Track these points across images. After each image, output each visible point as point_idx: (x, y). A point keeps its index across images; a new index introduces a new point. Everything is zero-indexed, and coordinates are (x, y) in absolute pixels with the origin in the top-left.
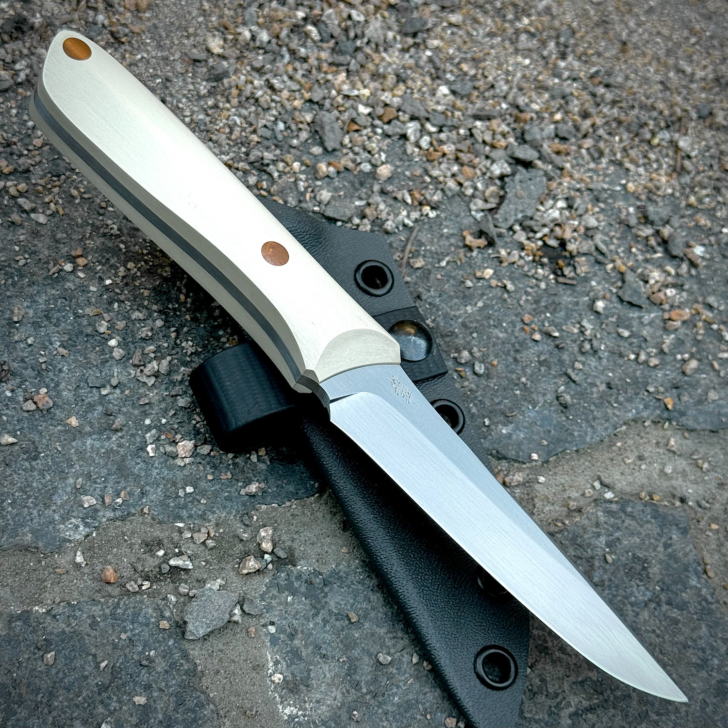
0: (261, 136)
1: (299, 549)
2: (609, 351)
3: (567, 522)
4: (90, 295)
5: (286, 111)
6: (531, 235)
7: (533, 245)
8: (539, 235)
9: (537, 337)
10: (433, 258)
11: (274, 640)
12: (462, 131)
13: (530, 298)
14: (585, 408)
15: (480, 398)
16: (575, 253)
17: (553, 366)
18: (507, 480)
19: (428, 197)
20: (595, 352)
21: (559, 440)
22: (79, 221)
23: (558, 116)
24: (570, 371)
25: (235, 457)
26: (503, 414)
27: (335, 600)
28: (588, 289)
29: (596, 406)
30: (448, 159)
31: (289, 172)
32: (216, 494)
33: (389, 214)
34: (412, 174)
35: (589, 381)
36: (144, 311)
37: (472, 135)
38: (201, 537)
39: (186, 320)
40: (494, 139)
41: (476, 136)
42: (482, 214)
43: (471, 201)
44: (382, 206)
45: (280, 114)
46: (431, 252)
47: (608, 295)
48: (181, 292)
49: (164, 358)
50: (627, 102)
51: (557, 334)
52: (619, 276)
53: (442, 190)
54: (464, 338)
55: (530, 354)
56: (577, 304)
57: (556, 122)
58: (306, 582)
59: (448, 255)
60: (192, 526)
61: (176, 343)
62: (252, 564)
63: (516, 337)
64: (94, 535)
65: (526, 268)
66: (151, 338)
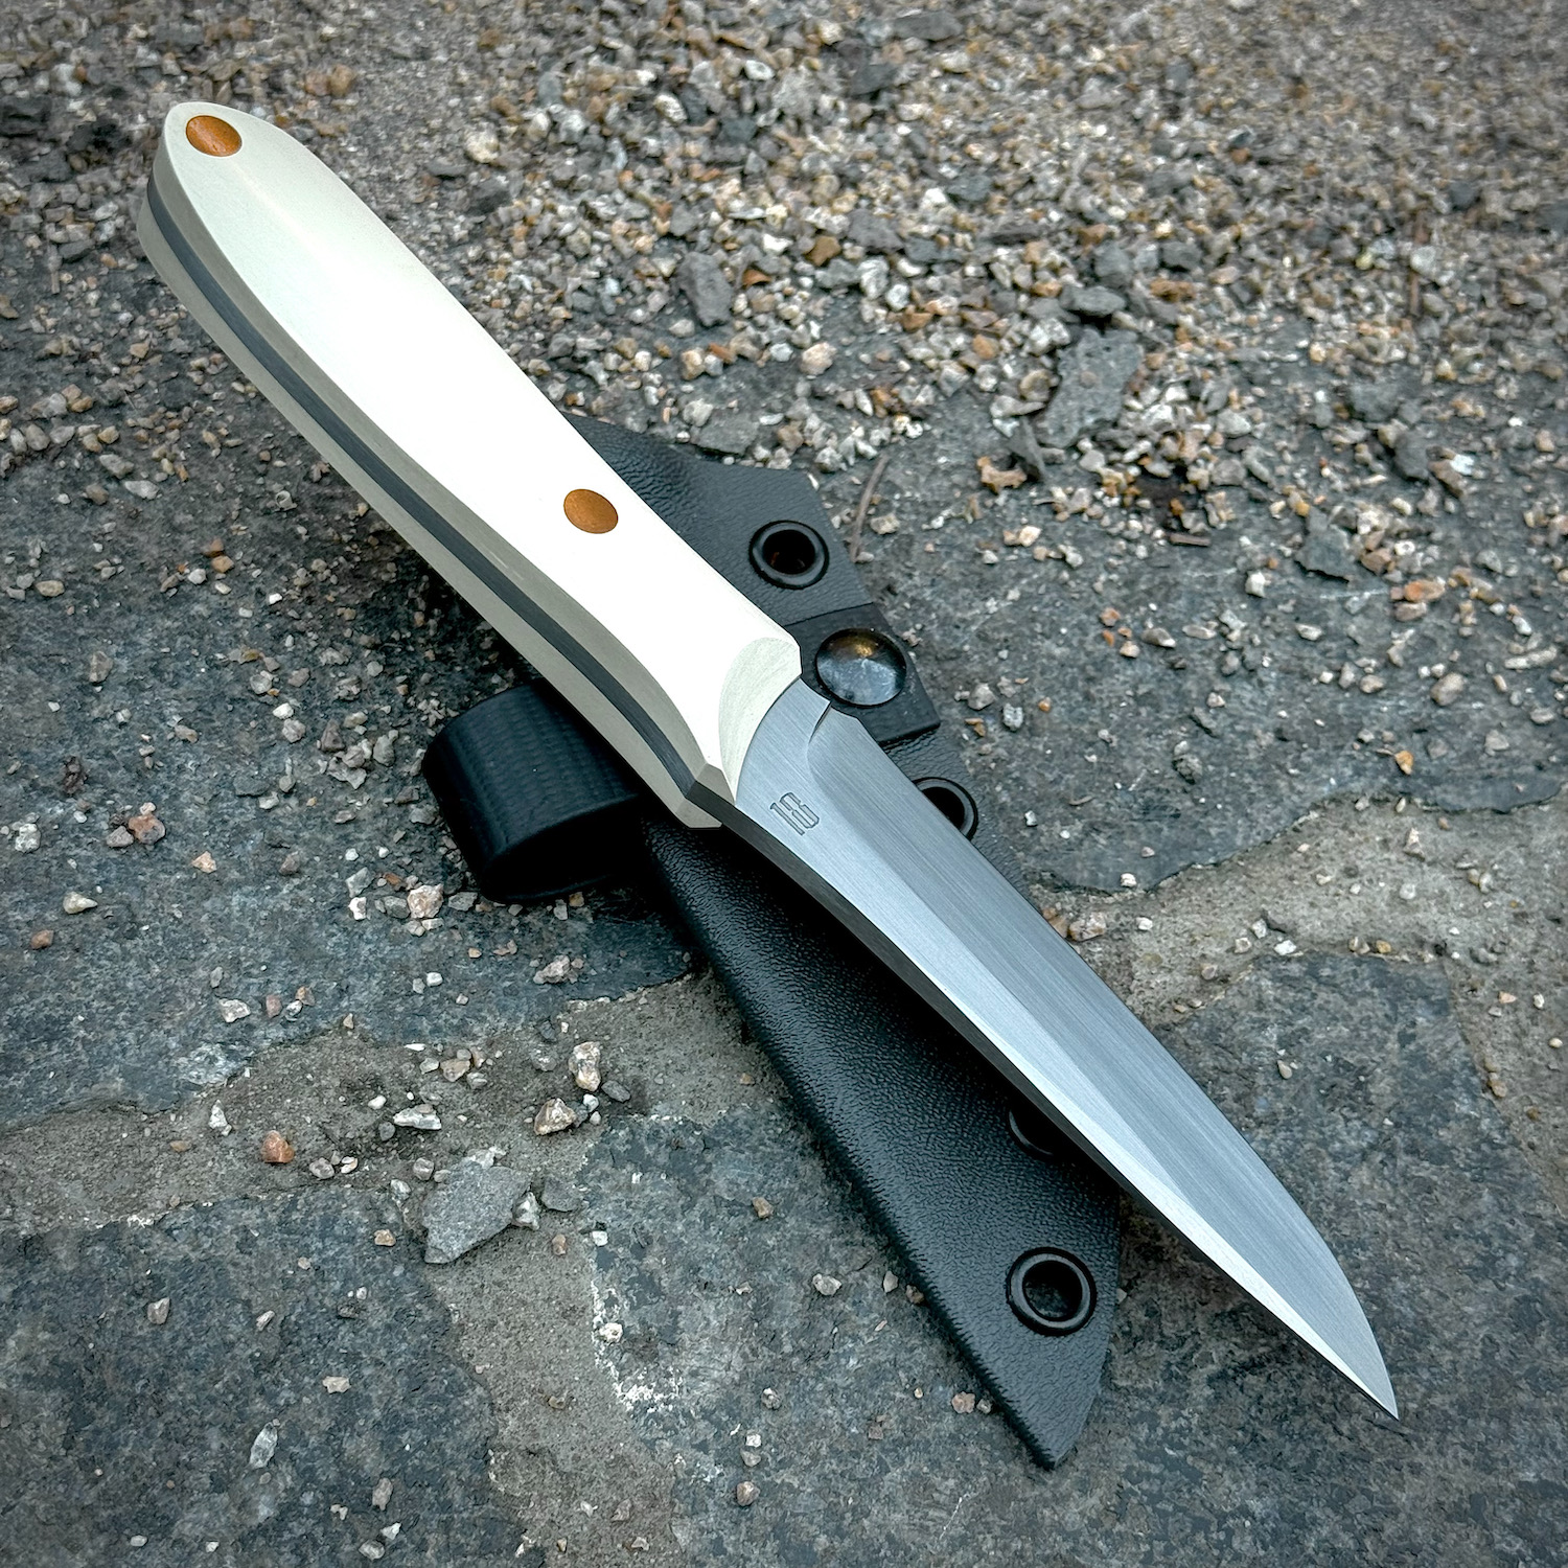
0: (573, 309)
1: (654, 1079)
2: (1281, 670)
3: (1198, 1003)
4: (239, 625)
5: (623, 258)
6: (1115, 456)
7: (1120, 475)
8: (1130, 455)
9: (1131, 649)
10: (918, 513)
11: (605, 1258)
12: (970, 270)
13: (1114, 577)
14: (1231, 780)
15: (1016, 774)
16: (1205, 484)
17: (1165, 705)
18: (1075, 928)
19: (905, 398)
20: (1252, 672)
21: (1178, 847)
22: (219, 488)
23: (1165, 228)
24: (1199, 712)
25: (524, 913)
26: (1064, 800)
27: (727, 1176)
28: (1235, 552)
29: (1255, 777)
30: (946, 325)
31: (629, 372)
32: (486, 985)
33: (827, 436)
34: (874, 358)
35: (1239, 728)
36: (345, 648)
37: (991, 276)
38: (455, 1069)
39: (426, 660)
40: (1035, 279)
41: (1000, 276)
42: (1015, 423)
43: (992, 400)
44: (813, 422)
45: (610, 264)
46: (913, 502)
47: (1275, 562)
48: (416, 609)
49: (383, 732)
50: (1305, 190)
51: (1170, 642)
52: (1298, 523)
53: (934, 384)
54: (982, 661)
55: (1119, 683)
56: (1212, 582)
57: (1162, 239)
58: (668, 1144)
59: (947, 505)
60: (439, 1048)
61: (406, 705)
62: (558, 1114)
63: (1088, 654)
64: (247, 1074)
65: (1106, 521)
66: (358, 698)
